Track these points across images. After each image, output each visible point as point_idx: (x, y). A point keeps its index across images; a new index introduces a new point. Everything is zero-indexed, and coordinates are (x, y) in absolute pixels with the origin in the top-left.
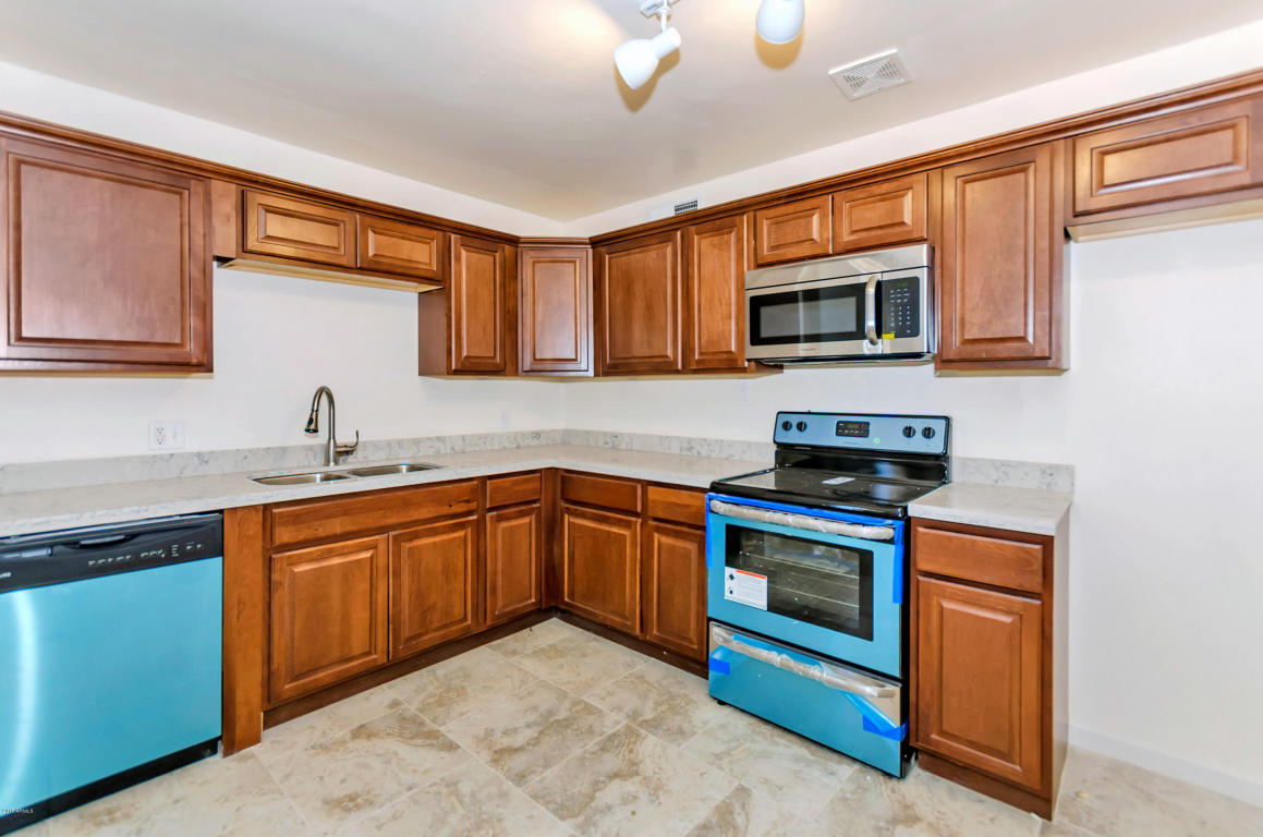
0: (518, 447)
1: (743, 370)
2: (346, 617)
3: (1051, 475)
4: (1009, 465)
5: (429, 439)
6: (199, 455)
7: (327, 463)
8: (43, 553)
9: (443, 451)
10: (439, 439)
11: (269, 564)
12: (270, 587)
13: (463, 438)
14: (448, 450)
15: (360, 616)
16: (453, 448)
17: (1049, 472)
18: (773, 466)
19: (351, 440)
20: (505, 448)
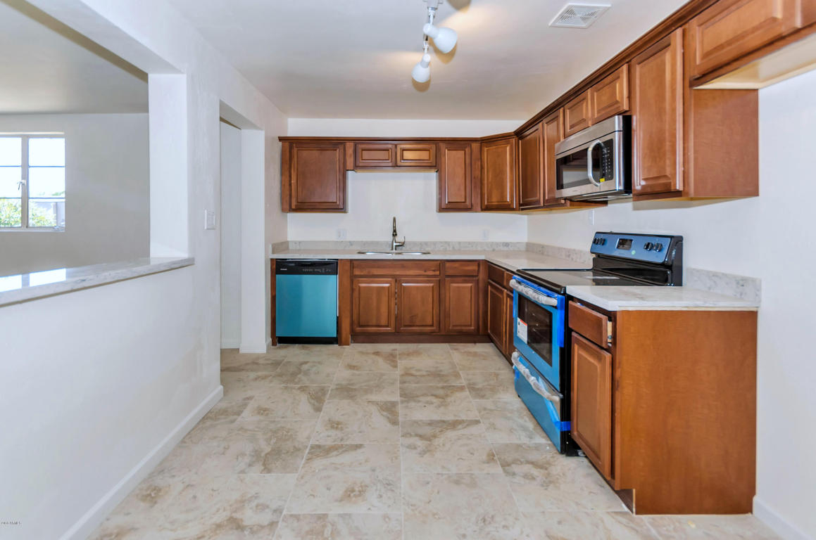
0: (494, 250)
1: (562, 205)
2: (378, 308)
3: (743, 286)
4: (717, 276)
5: (441, 242)
6: (350, 242)
7: (392, 249)
8: (293, 265)
9: (448, 249)
10: (446, 242)
11: (352, 282)
12: (353, 290)
13: (460, 243)
14: (451, 249)
15: (384, 310)
16: (453, 248)
17: (741, 282)
18: (591, 267)
19: (402, 240)
20: (485, 250)
